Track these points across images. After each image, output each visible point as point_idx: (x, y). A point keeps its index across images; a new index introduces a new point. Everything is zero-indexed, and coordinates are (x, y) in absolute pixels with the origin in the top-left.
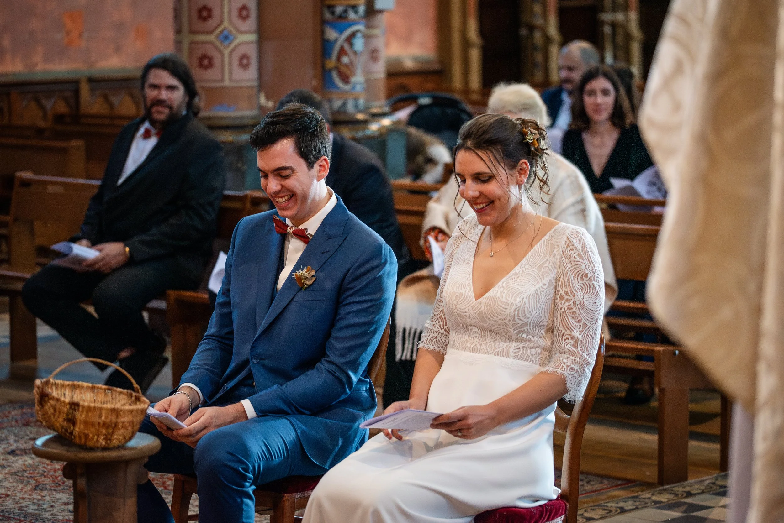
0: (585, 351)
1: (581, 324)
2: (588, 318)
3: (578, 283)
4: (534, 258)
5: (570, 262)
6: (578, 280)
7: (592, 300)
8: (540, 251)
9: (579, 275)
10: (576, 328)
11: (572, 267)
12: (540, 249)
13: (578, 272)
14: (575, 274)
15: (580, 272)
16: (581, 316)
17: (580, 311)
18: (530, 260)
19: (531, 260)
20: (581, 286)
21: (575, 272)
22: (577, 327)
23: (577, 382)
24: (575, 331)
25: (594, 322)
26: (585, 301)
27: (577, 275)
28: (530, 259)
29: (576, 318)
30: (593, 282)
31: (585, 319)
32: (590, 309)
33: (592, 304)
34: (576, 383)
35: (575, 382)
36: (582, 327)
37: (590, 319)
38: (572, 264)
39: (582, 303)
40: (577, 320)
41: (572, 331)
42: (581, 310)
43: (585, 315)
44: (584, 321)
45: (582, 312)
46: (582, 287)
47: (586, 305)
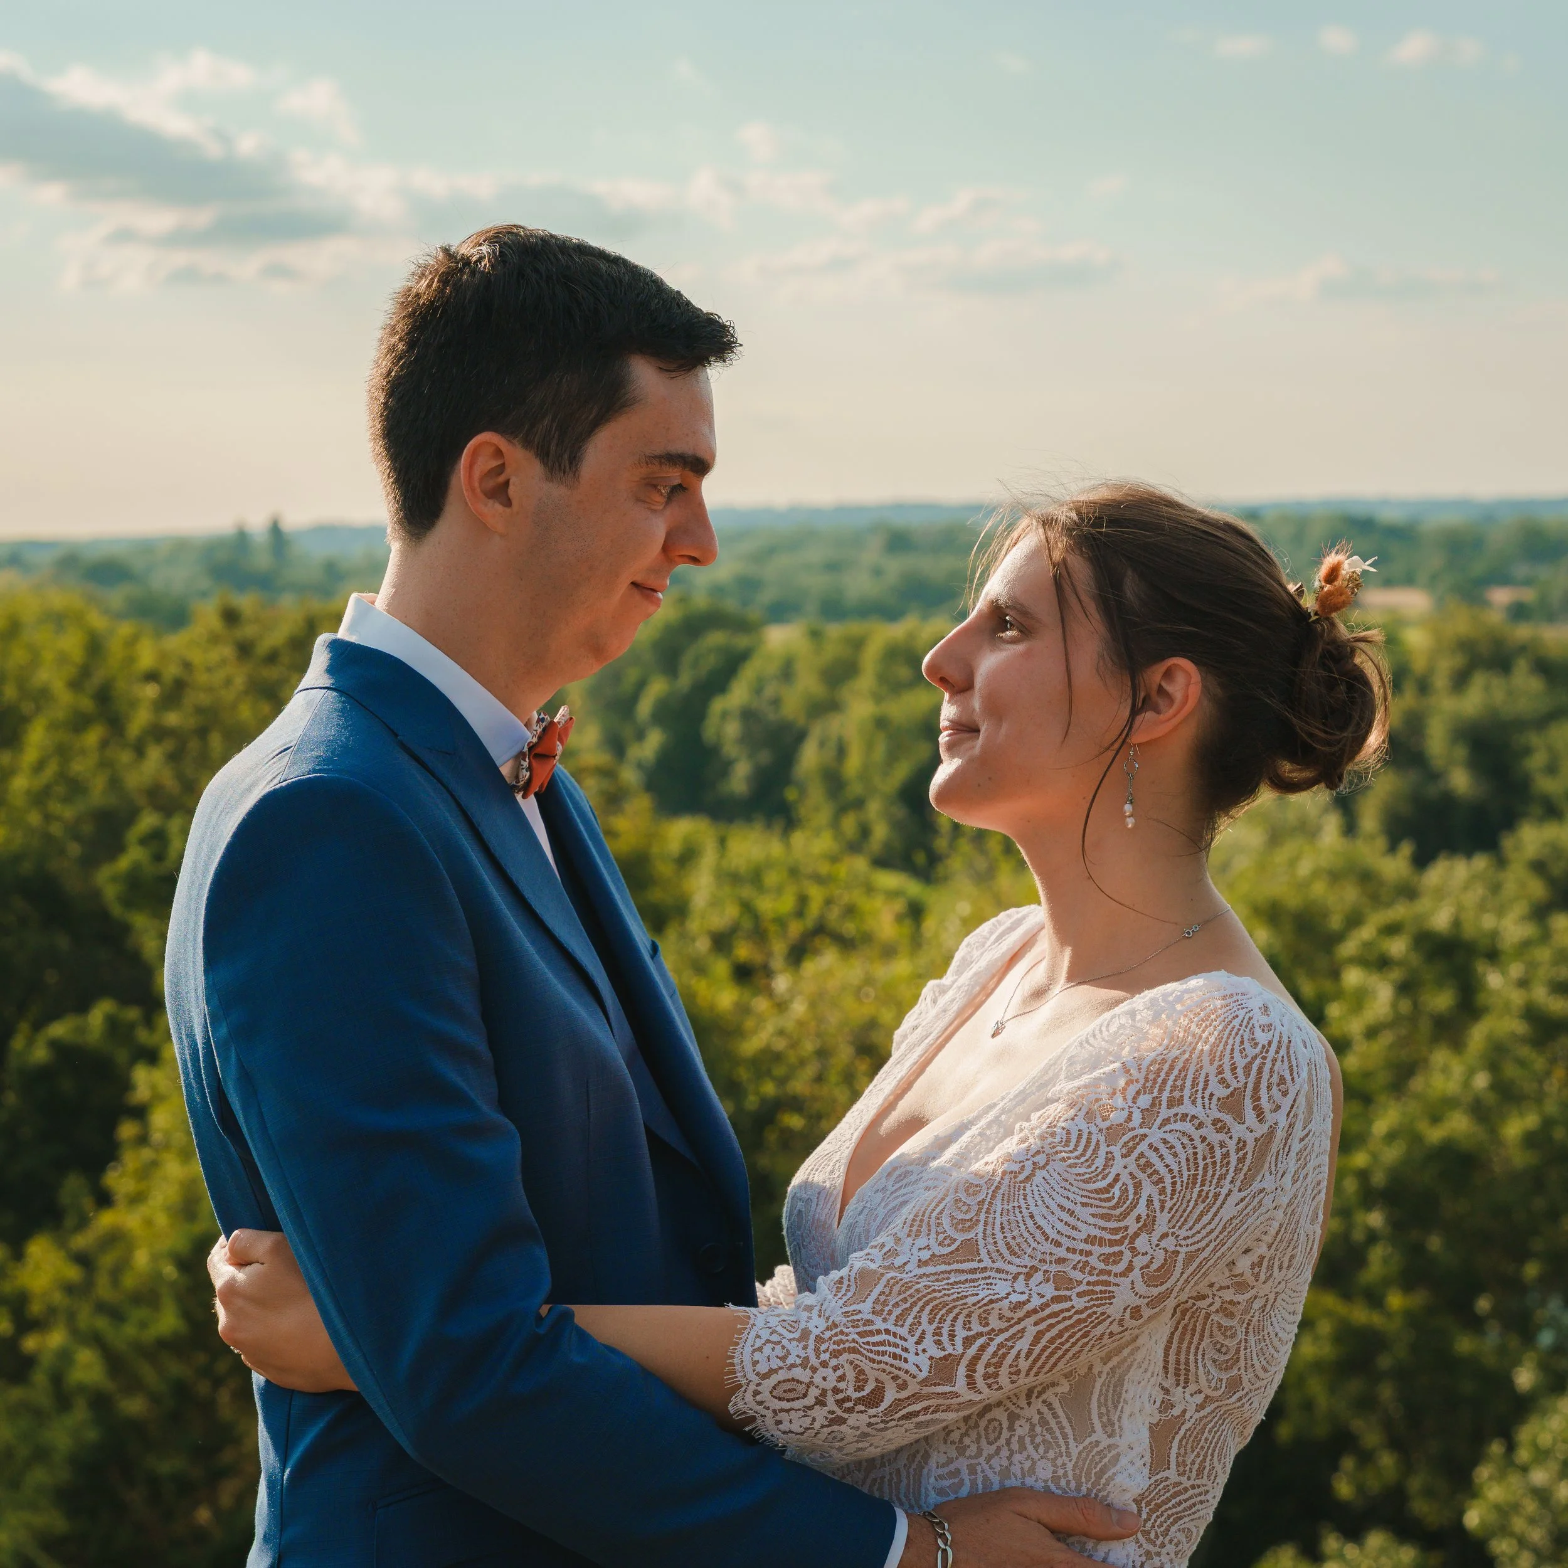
0: (890, 1313)
1: (960, 1237)
2: (999, 1236)
7: (1066, 1193)
10: (933, 1235)
16: (983, 1216)
17: (993, 1196)
22: (937, 1233)
23: (782, 1375)
24: (922, 1242)
25: (1013, 1269)
26: (1038, 1179)
29: (964, 1208)
30: (1117, 1150)
31: (988, 1232)
32: (1032, 1217)
33: (1054, 1208)
34: (774, 1379)
35: (772, 1372)
36: (953, 1248)
37: (1001, 1244)
39: (1021, 1177)
40: (961, 1216)
41: (913, 1234)
42: (999, 1196)
43: (998, 1222)
44: (980, 1235)
45: (998, 1202)
47: (1028, 1191)
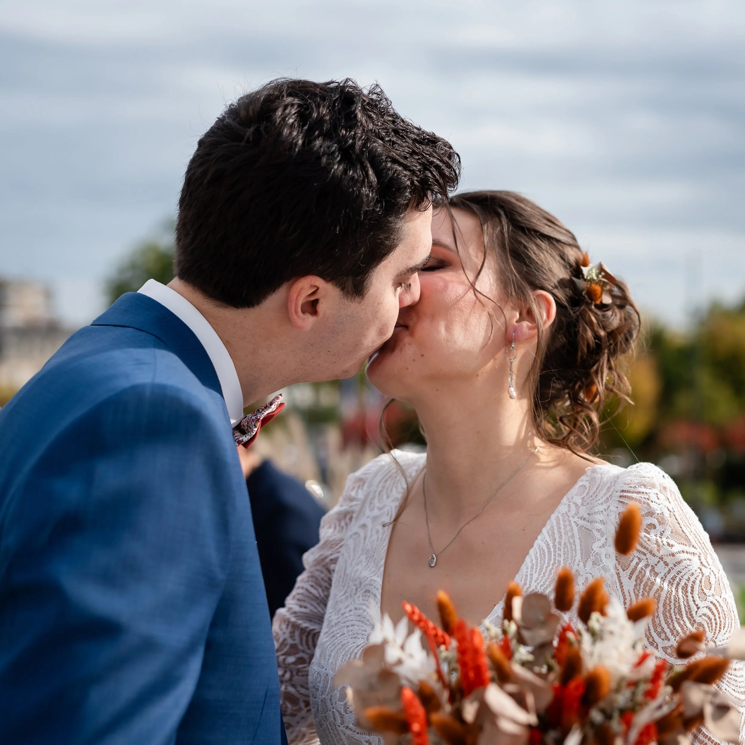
3: (698, 608)
4: (541, 569)
5: (661, 558)
6: (694, 601)
8: (552, 549)
9: (692, 587)
11: (669, 571)
12: (551, 545)
13: (688, 580)
14: (683, 587)
15: (692, 579)
18: (531, 579)
19: (535, 576)
20: (705, 615)
21: (682, 584)
27: (689, 589)
28: (532, 575)
38: (666, 564)
46: (709, 618)
